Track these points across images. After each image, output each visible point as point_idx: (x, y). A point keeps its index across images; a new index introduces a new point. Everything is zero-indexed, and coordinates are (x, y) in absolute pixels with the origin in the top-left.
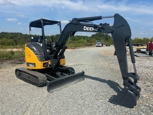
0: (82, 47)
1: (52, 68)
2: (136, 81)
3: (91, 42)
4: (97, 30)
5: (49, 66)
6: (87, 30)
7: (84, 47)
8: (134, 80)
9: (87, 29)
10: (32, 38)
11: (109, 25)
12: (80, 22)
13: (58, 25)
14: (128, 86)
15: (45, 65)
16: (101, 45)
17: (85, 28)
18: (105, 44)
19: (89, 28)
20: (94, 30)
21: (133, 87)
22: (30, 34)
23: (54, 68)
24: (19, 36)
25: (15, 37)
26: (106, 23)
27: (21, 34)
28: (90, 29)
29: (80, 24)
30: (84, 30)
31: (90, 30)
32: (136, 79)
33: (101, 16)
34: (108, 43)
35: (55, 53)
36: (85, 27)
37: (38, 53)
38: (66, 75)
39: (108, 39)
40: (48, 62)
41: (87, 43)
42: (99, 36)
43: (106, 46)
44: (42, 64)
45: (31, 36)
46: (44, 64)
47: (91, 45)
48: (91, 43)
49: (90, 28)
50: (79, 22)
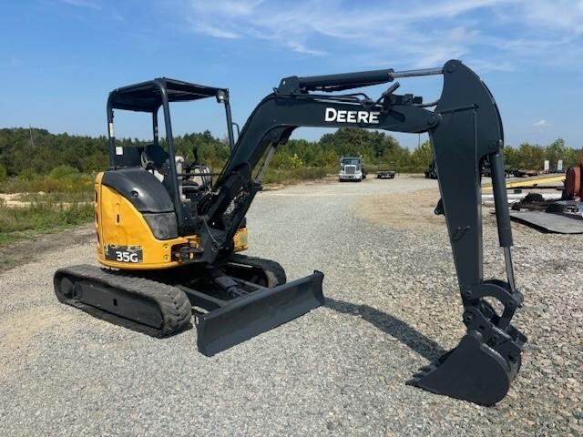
0: (281, 185)
1: (206, 263)
2: (509, 312)
3: (321, 163)
4: (377, 122)
5: (192, 256)
6: (339, 120)
7: (290, 184)
8: (505, 306)
9: (339, 116)
10: (119, 151)
11: (419, 100)
12: (311, 92)
13: (219, 101)
14: (482, 327)
15: (178, 255)
16: (358, 175)
17: (331, 115)
18: (373, 171)
19: (345, 112)
20: (366, 121)
21: (500, 331)
22: (112, 136)
23: (213, 264)
24: (31, 142)
25: (15, 147)
26: (410, 93)
27: (45, 132)
28: (349, 116)
29: (311, 99)
30: (327, 119)
31: (349, 120)
32: (510, 304)
33: (392, 70)
34: (384, 165)
35: (215, 207)
36: (328, 110)
37: (152, 210)
38: (257, 289)
39: (385, 151)
40: (187, 241)
41: (304, 168)
42: (350, 141)
43: (379, 177)
44: (169, 249)
45: (113, 142)
46: (175, 248)
47: (317, 176)
48: (318, 168)
49: (350, 113)
50: (306, 92)
